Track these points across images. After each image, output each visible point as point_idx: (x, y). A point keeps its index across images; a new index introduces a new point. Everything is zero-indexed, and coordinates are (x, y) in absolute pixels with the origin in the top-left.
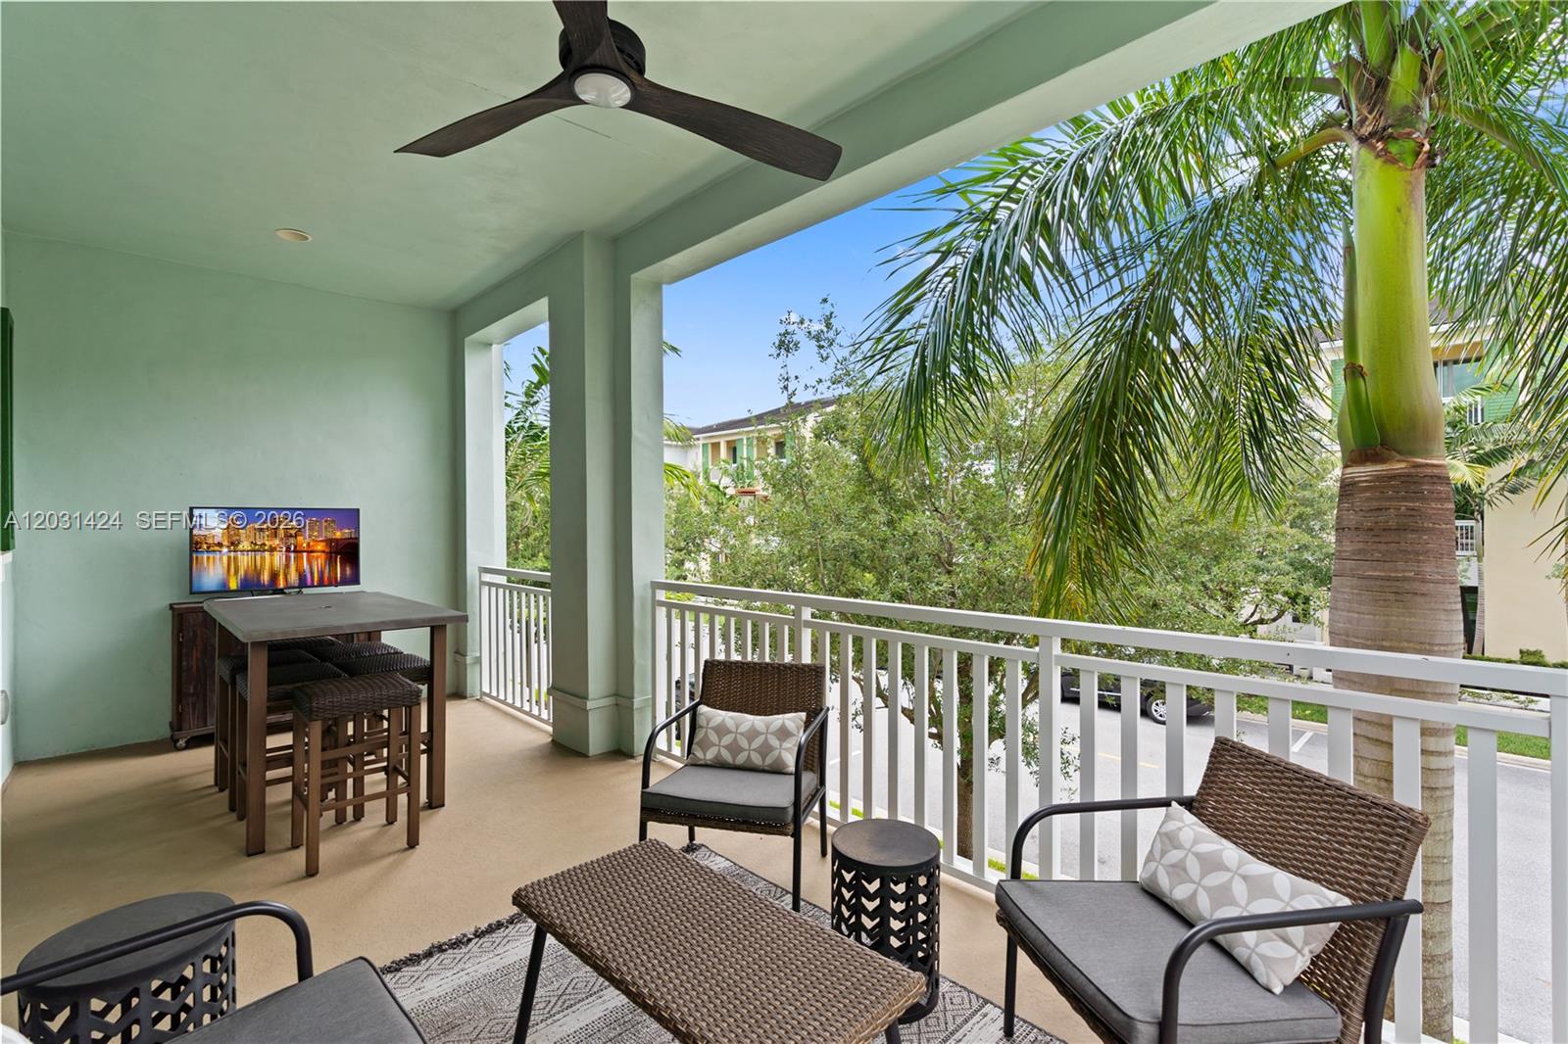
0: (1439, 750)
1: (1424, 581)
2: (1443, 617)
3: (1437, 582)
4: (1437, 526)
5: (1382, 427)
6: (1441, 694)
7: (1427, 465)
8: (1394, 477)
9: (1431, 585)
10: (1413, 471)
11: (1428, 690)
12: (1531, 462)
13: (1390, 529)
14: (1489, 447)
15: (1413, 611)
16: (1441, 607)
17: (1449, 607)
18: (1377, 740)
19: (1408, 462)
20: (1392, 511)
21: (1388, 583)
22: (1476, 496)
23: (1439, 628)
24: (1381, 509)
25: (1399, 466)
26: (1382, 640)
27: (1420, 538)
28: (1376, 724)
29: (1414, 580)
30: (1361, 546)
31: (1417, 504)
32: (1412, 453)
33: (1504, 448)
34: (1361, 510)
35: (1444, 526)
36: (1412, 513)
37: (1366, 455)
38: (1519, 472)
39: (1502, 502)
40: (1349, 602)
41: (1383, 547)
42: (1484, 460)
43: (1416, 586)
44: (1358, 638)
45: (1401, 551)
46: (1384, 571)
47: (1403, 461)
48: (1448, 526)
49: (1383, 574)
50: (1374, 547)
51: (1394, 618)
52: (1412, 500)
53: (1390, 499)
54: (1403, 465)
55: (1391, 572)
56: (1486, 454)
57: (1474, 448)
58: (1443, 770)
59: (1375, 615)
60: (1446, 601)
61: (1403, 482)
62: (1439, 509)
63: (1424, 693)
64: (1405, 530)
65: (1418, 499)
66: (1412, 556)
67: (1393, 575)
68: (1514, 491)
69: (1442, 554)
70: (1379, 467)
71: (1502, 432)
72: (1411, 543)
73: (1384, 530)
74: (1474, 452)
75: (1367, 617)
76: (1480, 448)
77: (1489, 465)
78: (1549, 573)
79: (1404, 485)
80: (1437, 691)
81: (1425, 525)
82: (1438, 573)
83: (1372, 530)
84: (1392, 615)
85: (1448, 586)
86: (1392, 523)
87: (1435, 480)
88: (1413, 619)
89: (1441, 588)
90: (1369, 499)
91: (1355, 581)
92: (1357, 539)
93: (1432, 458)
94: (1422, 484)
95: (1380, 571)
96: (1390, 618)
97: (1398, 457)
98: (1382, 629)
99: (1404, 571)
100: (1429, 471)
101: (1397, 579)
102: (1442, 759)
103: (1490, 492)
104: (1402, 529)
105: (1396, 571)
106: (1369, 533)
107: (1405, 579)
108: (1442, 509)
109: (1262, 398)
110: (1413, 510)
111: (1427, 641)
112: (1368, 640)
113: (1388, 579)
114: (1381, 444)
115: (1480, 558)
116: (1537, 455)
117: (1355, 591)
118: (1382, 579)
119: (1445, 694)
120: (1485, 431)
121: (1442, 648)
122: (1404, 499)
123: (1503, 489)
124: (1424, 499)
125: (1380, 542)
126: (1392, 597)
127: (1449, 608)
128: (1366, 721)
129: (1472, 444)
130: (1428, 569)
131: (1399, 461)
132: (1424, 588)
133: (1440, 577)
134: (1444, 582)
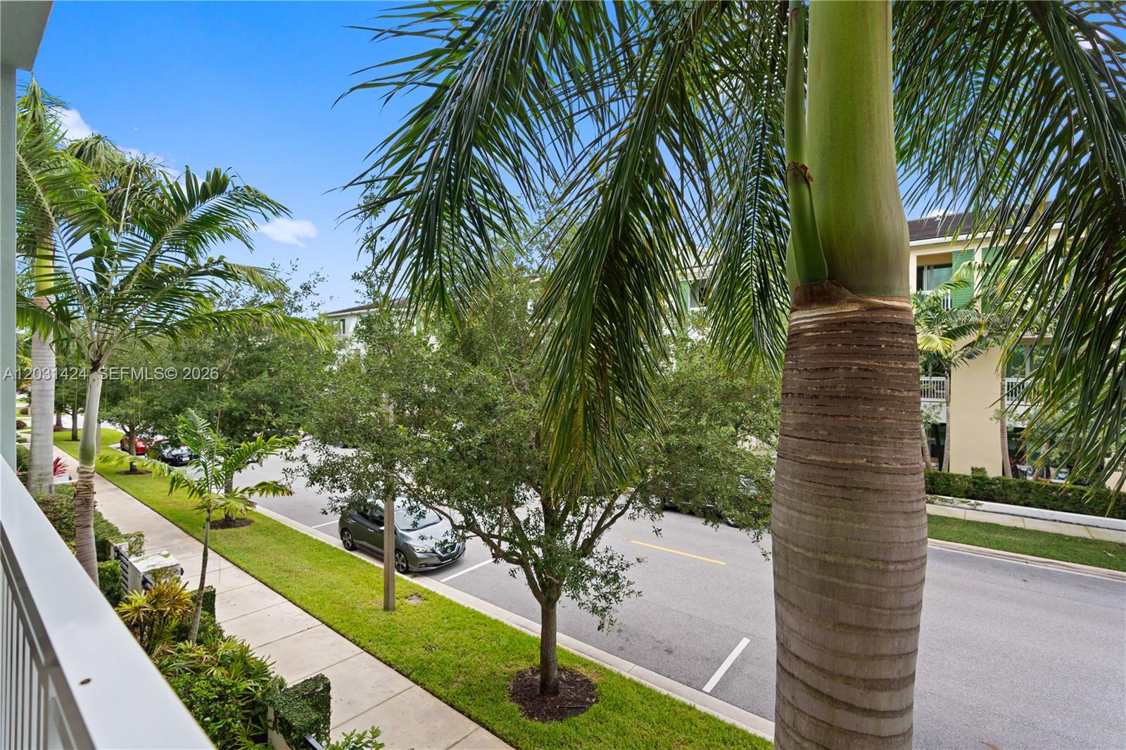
0: (893, 709)
1: (878, 471)
2: (901, 522)
3: (894, 473)
4: (896, 393)
5: (831, 255)
6: (897, 631)
7: (887, 308)
8: (844, 324)
9: (888, 476)
10: (867, 315)
11: (881, 626)
12: (981, 338)
13: (838, 397)
14: (955, 326)
15: (864, 513)
16: (899, 507)
17: (909, 508)
18: (817, 691)
19: (861, 302)
20: (841, 371)
21: (834, 473)
22: (945, 360)
23: (896, 539)
24: (827, 369)
25: (850, 309)
26: (826, 553)
27: (875, 410)
28: (817, 668)
29: (866, 469)
30: (804, 419)
31: (872, 363)
32: (868, 291)
33: (964, 326)
34: (806, 369)
35: (906, 394)
36: (865, 374)
37: (811, 293)
38: (971, 345)
39: (962, 365)
40: (789, 495)
41: (829, 422)
42: (952, 335)
43: (868, 478)
44: (797, 546)
45: (851, 428)
46: (830, 455)
47: (856, 302)
48: (911, 394)
49: (828, 460)
50: (819, 422)
51: (840, 523)
52: (866, 356)
53: (839, 354)
54: (855, 308)
55: (837, 456)
56: (953, 330)
57: (945, 326)
58: (898, 736)
59: (817, 516)
60: (906, 499)
61: (855, 331)
62: (899, 370)
63: (875, 629)
64: (856, 398)
65: (874, 355)
66: (864, 436)
67: (840, 461)
68: (970, 357)
69: (902, 433)
70: (826, 311)
71: (964, 316)
72: (864, 417)
73: (831, 397)
74: (945, 329)
75: (808, 518)
76: (949, 327)
77: (954, 338)
78: (992, 416)
79: (856, 335)
80: (892, 627)
81: (882, 391)
82: (897, 460)
83: (816, 397)
84: (837, 519)
85: (909, 478)
86: (841, 389)
87: (896, 329)
88: (863, 526)
89: (900, 481)
90: (815, 354)
91: (797, 467)
92: (801, 409)
93: (892, 298)
94: (878, 333)
95: (825, 455)
96: (835, 522)
97: (850, 295)
98: (825, 538)
99: (853, 456)
100: (888, 316)
101: (844, 468)
102: (898, 720)
103: (955, 357)
104: (852, 397)
105: (844, 457)
106: (816, 402)
107: (855, 468)
108: (903, 370)
109: (767, 262)
110: (866, 370)
111: (881, 556)
112: (809, 551)
113: (835, 467)
114: (829, 279)
115: (948, 405)
116: (984, 332)
117: (797, 481)
118: (826, 466)
119: (902, 630)
120: (952, 314)
121: (900, 567)
122: (856, 355)
123: (963, 355)
124: (880, 355)
125: (826, 415)
126: (838, 493)
127: (909, 510)
128: (805, 662)
129: (944, 324)
130: (884, 453)
131: (850, 302)
132: (877, 482)
133: (899, 466)
134: (903, 473)
